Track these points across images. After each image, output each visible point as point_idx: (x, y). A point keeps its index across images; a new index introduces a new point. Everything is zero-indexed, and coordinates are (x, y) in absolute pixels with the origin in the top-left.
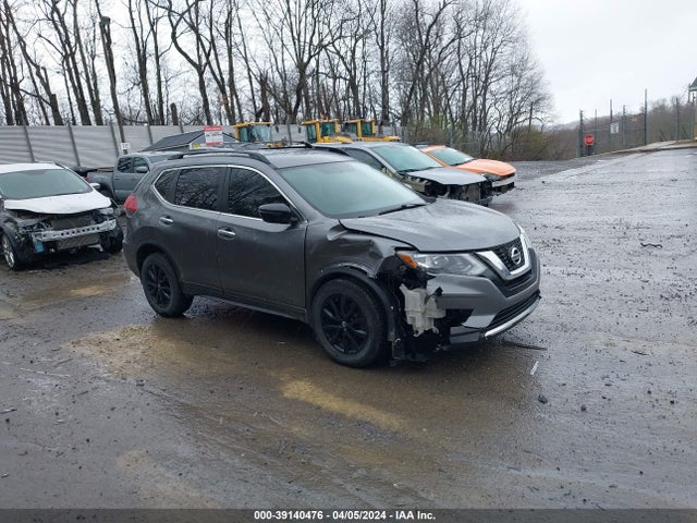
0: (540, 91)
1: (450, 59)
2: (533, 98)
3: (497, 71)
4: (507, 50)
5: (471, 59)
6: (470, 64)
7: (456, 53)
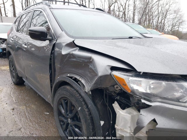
0: (183, 19)
1: (155, 8)
2: (180, 21)
3: (170, 12)
4: (174, 5)
5: (162, 8)
6: (161, 9)
7: (157, 6)
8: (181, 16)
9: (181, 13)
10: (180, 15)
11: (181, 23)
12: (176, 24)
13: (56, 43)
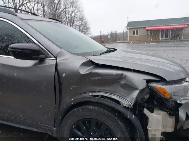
0: (87, 26)
1: (63, 14)
2: (86, 28)
3: (77, 19)
4: (78, 14)
6: (69, 16)
7: (65, 13)
8: (86, 24)
9: (85, 21)
10: (85, 22)
11: (86, 29)
12: (82, 30)
13: (57, 62)
